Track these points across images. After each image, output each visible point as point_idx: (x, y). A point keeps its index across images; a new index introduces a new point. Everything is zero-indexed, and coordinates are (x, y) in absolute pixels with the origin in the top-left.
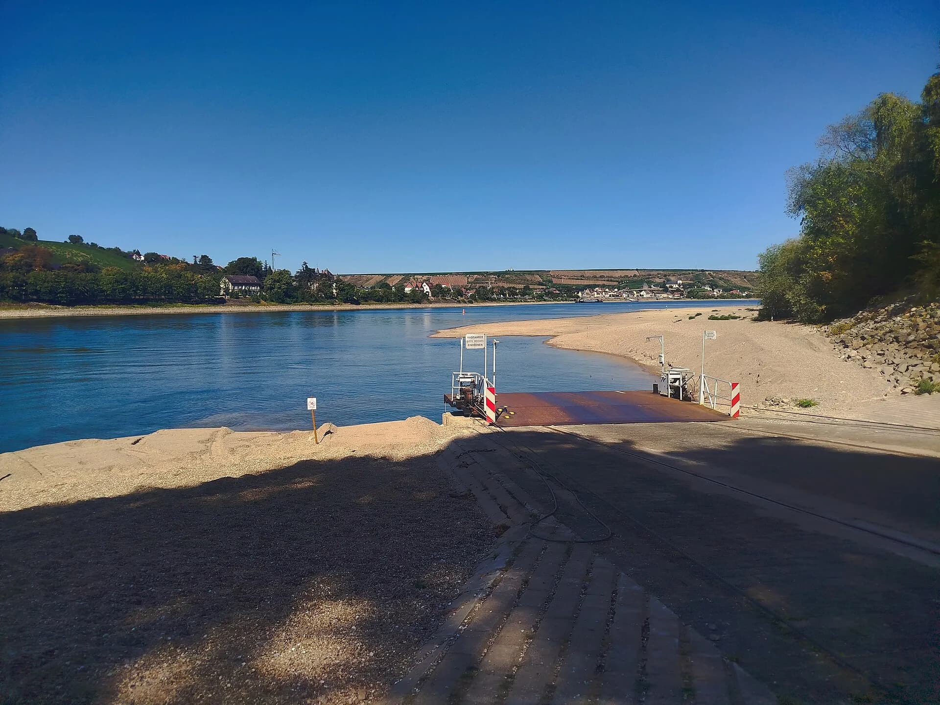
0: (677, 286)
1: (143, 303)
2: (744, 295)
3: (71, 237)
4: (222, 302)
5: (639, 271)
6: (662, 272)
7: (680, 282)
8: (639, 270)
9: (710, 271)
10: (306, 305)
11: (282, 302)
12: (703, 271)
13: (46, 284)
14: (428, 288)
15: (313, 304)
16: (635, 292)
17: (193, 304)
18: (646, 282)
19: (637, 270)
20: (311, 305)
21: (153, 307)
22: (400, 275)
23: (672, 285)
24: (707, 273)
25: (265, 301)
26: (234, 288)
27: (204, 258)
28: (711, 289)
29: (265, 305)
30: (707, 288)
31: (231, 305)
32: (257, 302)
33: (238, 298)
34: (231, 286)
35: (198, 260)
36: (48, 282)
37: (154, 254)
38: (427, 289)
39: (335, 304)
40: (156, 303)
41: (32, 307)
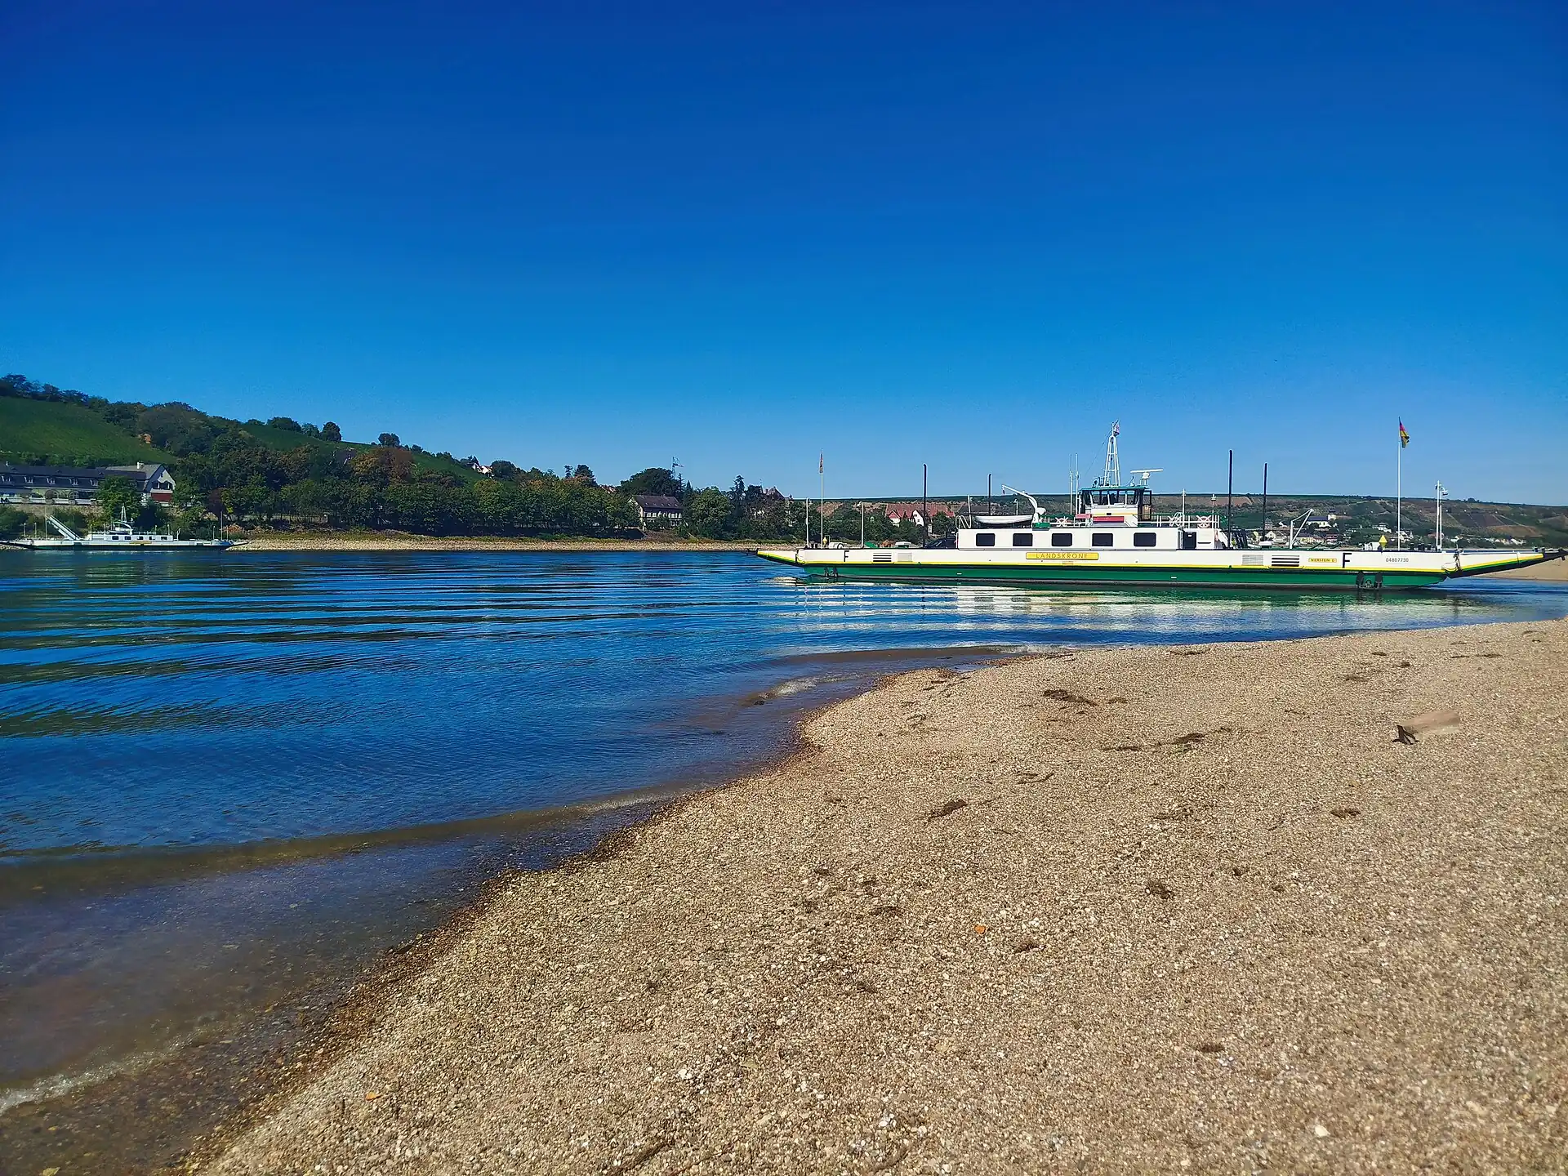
0: (1327, 524)
1: (533, 533)
2: (1454, 541)
3: (383, 437)
4: (636, 536)
5: (1252, 497)
6: (1294, 500)
7: (1332, 517)
8: (1252, 495)
9: (1384, 498)
10: (752, 542)
11: (721, 538)
12: (1369, 498)
13: (409, 503)
14: (921, 519)
15: (762, 541)
16: (1256, 533)
17: (599, 538)
18: (1270, 517)
19: (1248, 495)
20: (760, 543)
21: (548, 540)
22: (836, 501)
23: (1318, 522)
24: (1378, 502)
25: (695, 535)
26: (646, 515)
27: (583, 470)
28: (1390, 531)
29: (696, 542)
30: (1382, 529)
31: (651, 541)
32: (683, 536)
33: (658, 530)
34: (641, 513)
35: (572, 473)
36: (412, 500)
37: (505, 463)
38: (919, 521)
39: (794, 543)
40: (549, 534)
41: (391, 537)
